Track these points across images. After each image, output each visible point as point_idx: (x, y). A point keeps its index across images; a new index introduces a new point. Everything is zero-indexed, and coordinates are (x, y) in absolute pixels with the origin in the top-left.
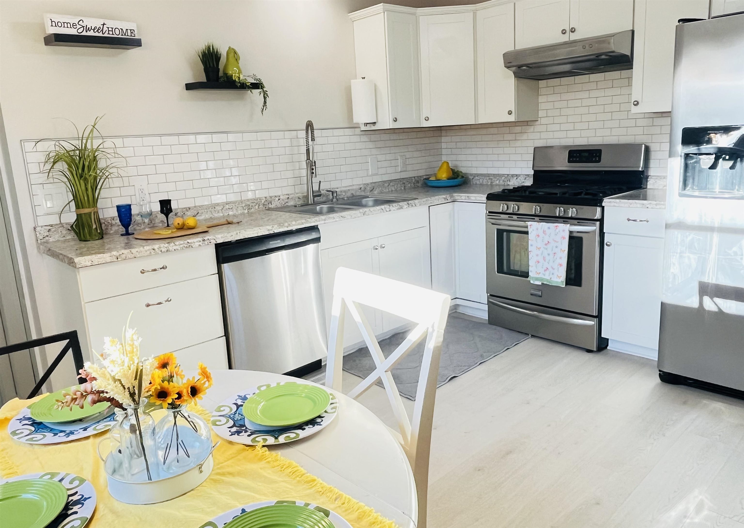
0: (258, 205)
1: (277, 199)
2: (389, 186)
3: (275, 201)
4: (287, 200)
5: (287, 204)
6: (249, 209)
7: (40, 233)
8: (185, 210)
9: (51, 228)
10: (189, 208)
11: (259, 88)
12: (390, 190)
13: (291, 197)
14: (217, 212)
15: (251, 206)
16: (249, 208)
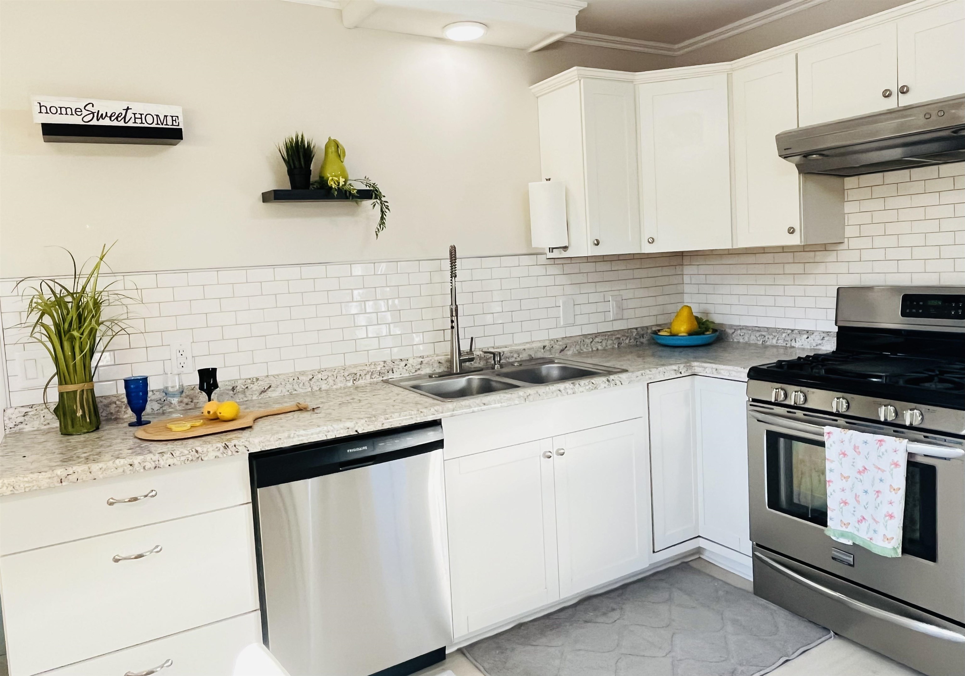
0: (370, 373)
1: (403, 364)
2: (593, 343)
3: (400, 367)
4: (419, 367)
5: (418, 372)
6: (355, 380)
7: (10, 419)
8: (249, 381)
9: (31, 410)
10: (257, 379)
11: (371, 198)
12: (594, 349)
13: (425, 360)
14: (301, 385)
15: (358, 375)
16: (355, 378)
